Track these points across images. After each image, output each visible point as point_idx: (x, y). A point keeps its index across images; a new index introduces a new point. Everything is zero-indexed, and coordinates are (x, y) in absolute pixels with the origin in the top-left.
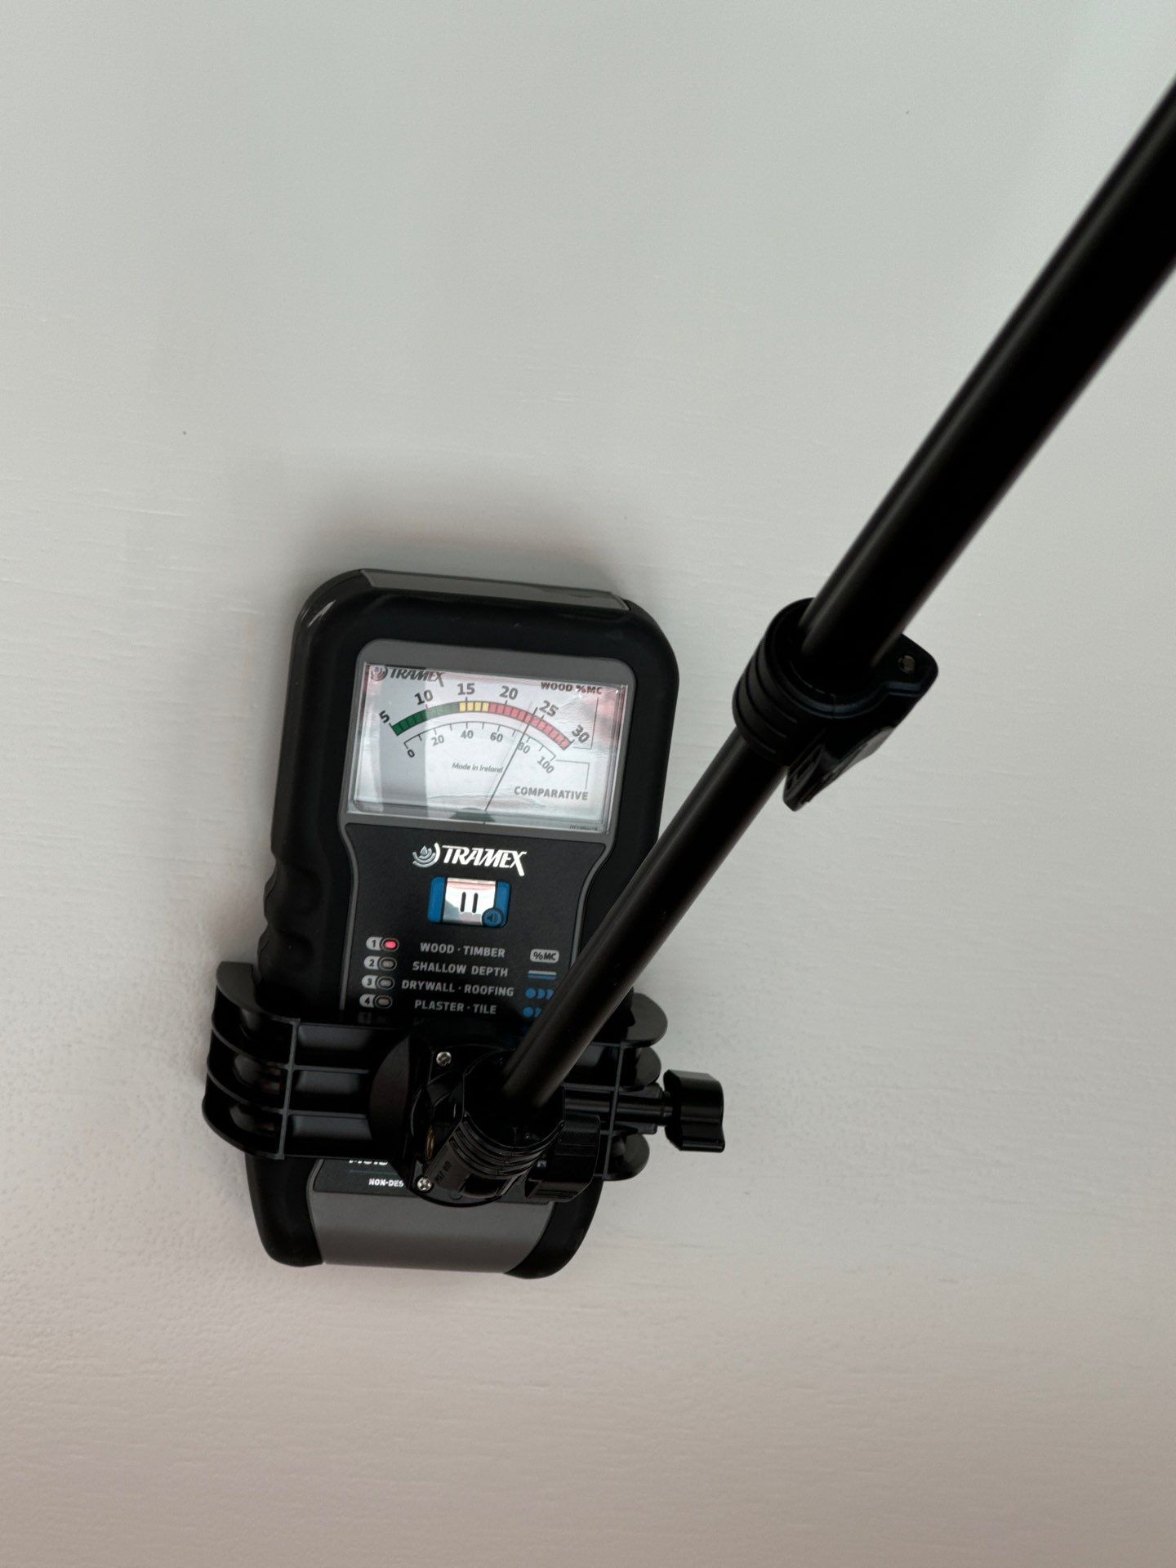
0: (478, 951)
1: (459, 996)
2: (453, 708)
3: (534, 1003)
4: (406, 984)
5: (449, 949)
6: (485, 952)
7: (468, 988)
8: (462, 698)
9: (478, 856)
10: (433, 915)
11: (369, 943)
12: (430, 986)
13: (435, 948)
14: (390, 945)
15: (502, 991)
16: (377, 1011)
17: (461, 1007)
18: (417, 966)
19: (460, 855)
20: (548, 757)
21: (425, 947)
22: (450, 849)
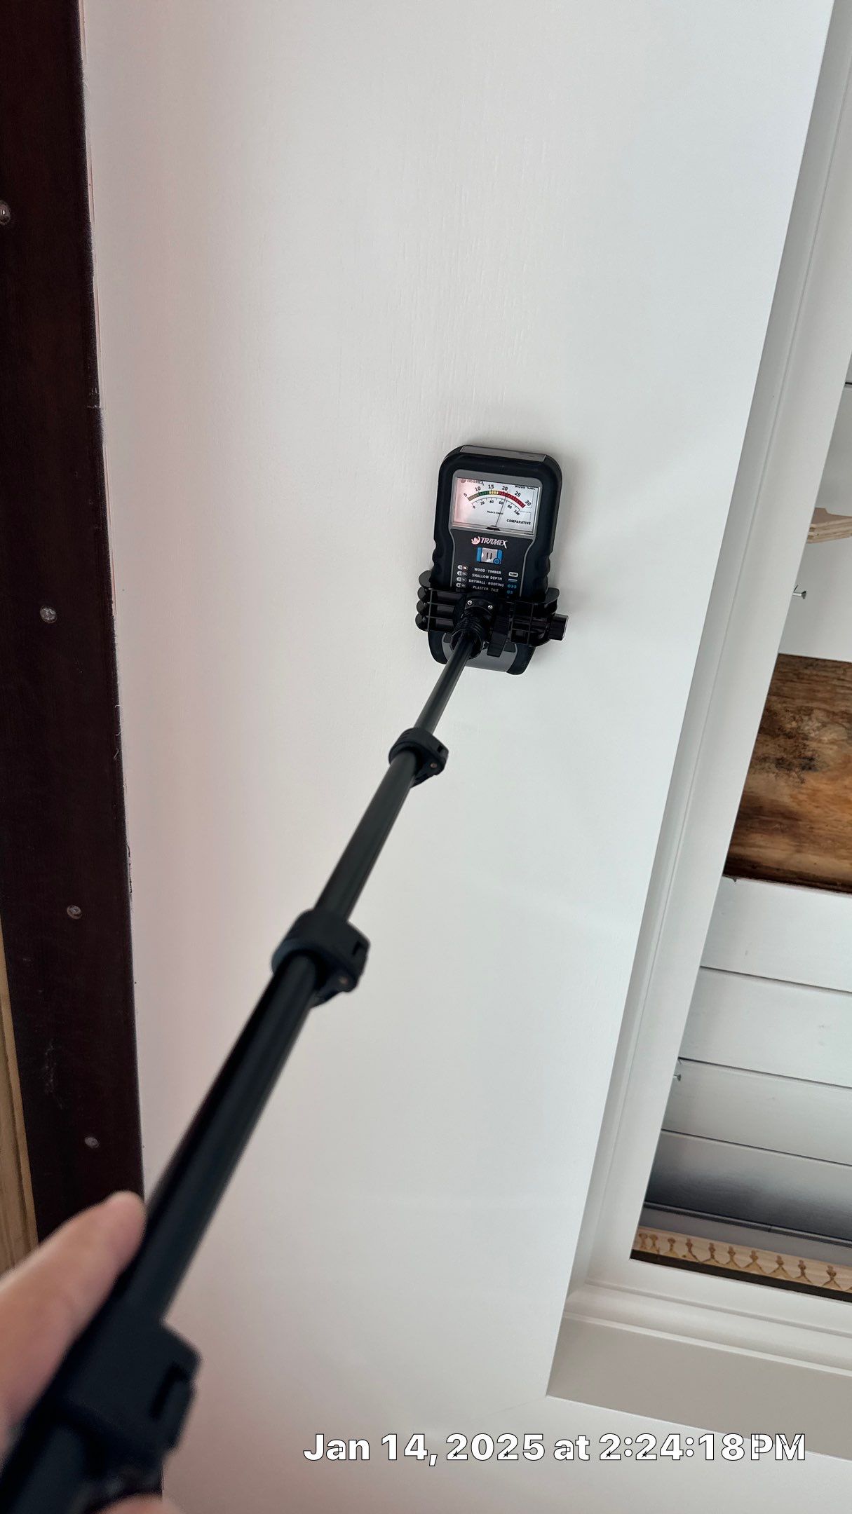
0: (492, 572)
1: (486, 585)
2: (487, 493)
3: (510, 589)
4: (470, 581)
5: (484, 571)
6: (495, 572)
7: (489, 583)
8: (490, 490)
9: (491, 541)
10: (478, 560)
11: (459, 567)
12: (478, 582)
13: (479, 570)
14: (465, 568)
15: (500, 585)
16: (461, 588)
17: (487, 589)
18: (474, 575)
19: (486, 541)
20: (518, 510)
21: (476, 569)
22: (483, 539)
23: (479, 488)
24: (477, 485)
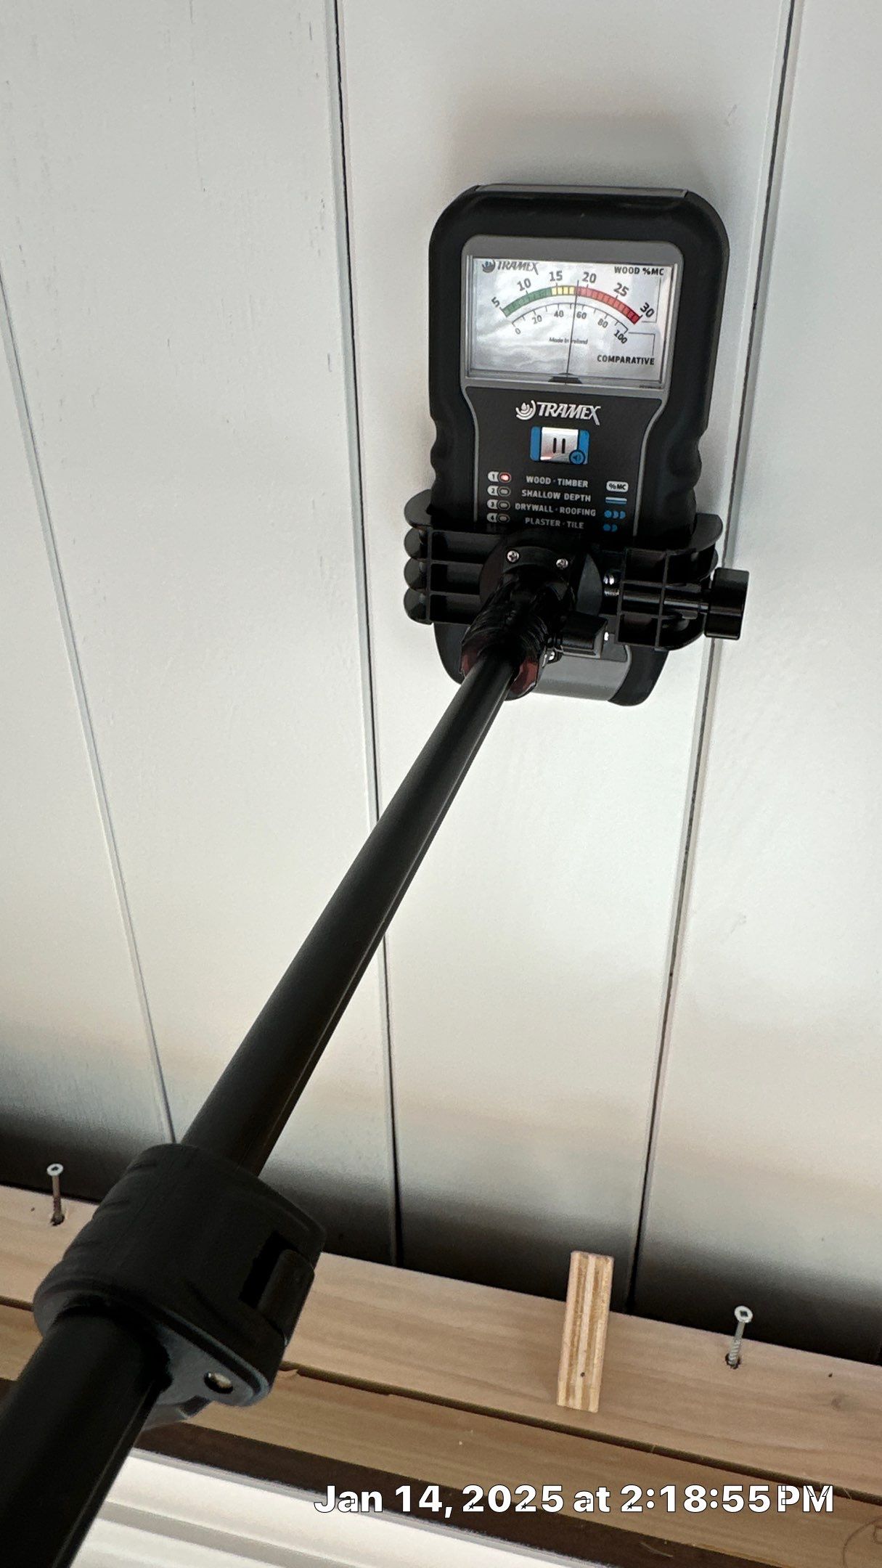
0: (568, 483)
1: (556, 515)
2: (547, 292)
3: (611, 521)
5: (548, 481)
6: (574, 483)
7: (562, 510)
8: (553, 284)
9: (563, 410)
10: (534, 455)
11: (490, 476)
12: (535, 508)
13: (538, 480)
14: (505, 478)
15: (587, 512)
16: (499, 524)
17: (558, 523)
18: (525, 493)
19: (550, 409)
20: (622, 330)
21: (529, 479)
22: (543, 405)
23: (528, 282)
24: (521, 274)
